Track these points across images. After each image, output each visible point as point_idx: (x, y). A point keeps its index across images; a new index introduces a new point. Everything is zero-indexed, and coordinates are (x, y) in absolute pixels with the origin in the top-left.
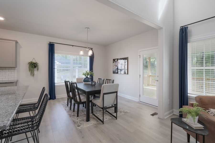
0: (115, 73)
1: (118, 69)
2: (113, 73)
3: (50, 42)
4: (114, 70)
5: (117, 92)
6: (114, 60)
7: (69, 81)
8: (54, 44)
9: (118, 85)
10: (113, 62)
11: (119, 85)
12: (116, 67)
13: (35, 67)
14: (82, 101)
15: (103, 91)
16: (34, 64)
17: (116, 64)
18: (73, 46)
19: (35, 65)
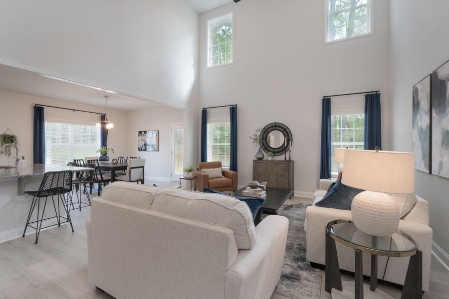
0: (141, 150)
1: (146, 145)
2: (139, 150)
3: (36, 105)
4: (140, 146)
5: (143, 167)
6: (140, 133)
7: (83, 160)
8: (43, 108)
9: (144, 160)
10: (139, 136)
11: (146, 160)
12: (144, 143)
13: (12, 141)
14: (104, 179)
15: (130, 165)
16: (11, 137)
17: (143, 138)
18: (74, 110)
19: (13, 139)
